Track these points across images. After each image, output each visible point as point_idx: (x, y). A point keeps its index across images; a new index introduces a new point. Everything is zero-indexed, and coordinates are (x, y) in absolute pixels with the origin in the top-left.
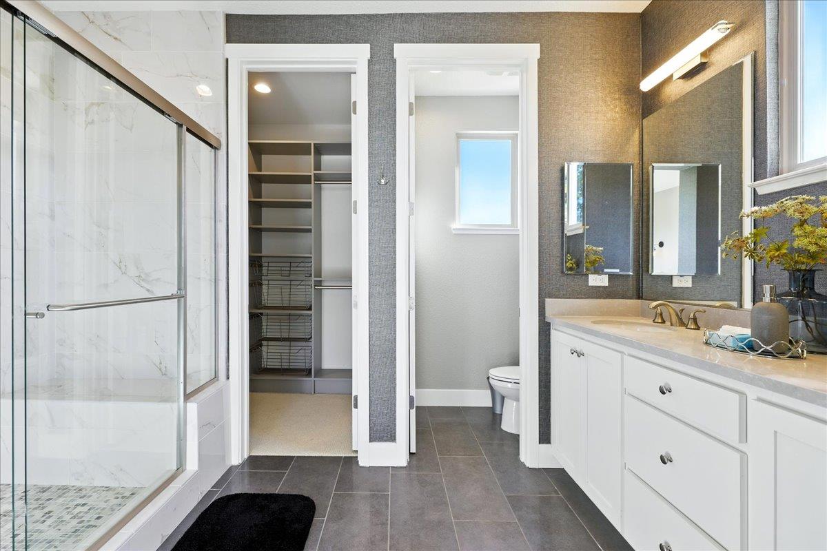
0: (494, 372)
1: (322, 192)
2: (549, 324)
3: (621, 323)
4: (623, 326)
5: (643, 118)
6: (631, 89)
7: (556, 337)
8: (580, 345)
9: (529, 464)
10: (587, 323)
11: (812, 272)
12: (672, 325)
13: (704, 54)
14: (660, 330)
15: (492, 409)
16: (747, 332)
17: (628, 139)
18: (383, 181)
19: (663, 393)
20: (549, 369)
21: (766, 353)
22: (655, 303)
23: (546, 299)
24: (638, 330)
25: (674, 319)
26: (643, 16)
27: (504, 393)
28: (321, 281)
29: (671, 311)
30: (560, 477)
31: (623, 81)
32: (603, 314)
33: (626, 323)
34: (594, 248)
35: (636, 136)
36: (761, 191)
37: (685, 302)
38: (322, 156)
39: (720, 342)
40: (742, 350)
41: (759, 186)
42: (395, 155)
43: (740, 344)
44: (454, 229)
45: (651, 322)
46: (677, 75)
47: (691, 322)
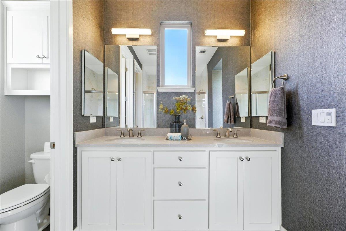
2: (76, 149)
5: (105, 44)
13: (140, 36)
36: (160, 91)
45: (119, 137)
46: (128, 36)
47: (139, 134)
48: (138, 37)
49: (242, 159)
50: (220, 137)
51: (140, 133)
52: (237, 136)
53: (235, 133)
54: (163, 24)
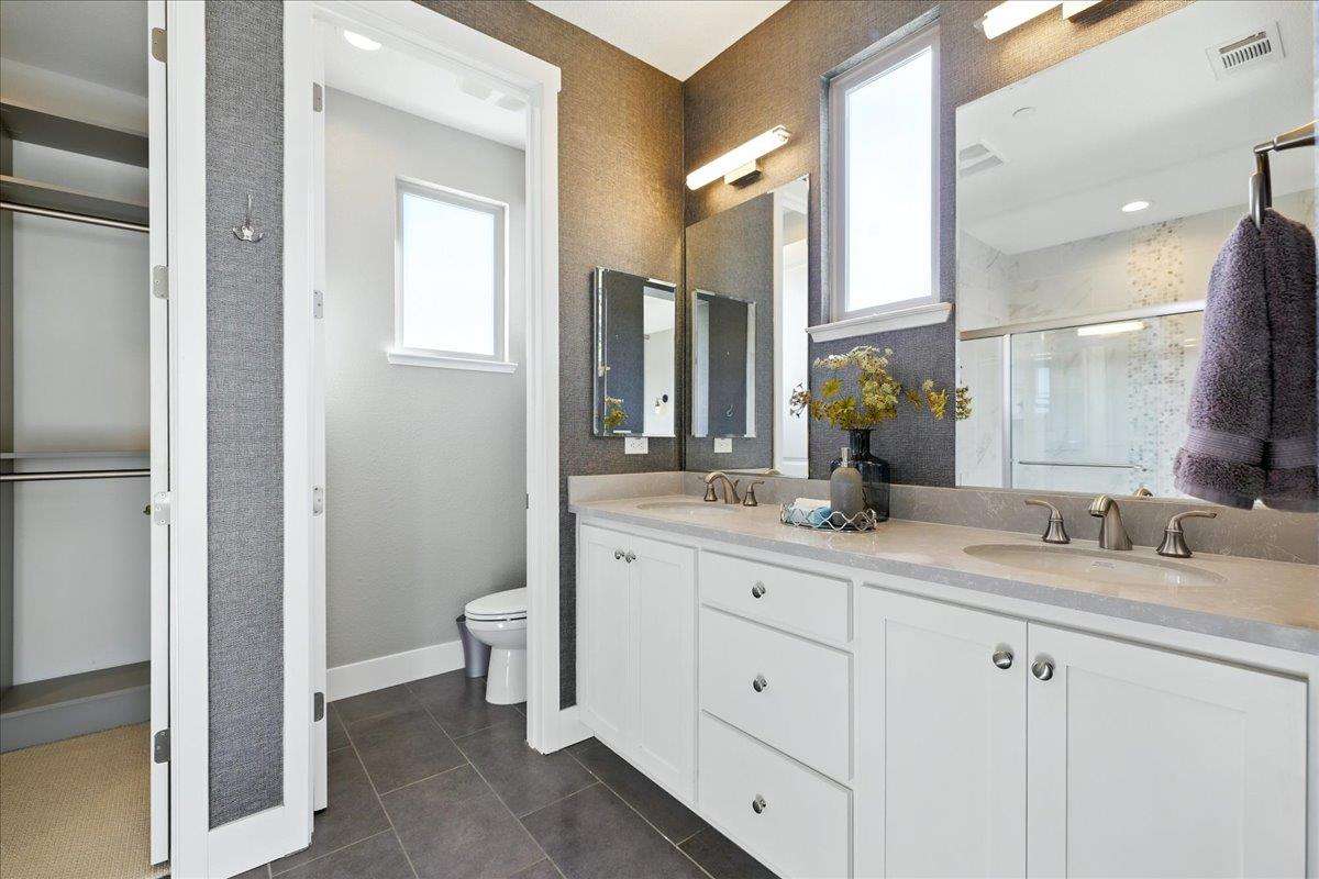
0: (473, 609)
1: (16, 234)
2: (573, 516)
3: (668, 506)
4: (672, 510)
5: (687, 226)
6: (673, 184)
7: (585, 535)
8: (627, 544)
9: (545, 750)
10: (630, 508)
11: (867, 432)
12: (726, 502)
13: (759, 161)
14: (715, 510)
15: (464, 673)
16: (827, 504)
17: (670, 250)
18: (248, 234)
19: (757, 596)
20: (574, 587)
21: (850, 528)
22: (711, 476)
23: (570, 477)
24: (692, 512)
25: (730, 494)
26: (686, 87)
27: (489, 641)
28: (12, 461)
29: (727, 485)
30: (593, 752)
31: (665, 168)
32: (642, 494)
33: (674, 505)
34: (613, 400)
35: (678, 248)
36: (817, 339)
37: (738, 471)
38: (16, 143)
39: (802, 520)
40: (825, 526)
41: (815, 332)
42: (280, 182)
43: (826, 520)
44: (391, 356)
45: (700, 500)
46: (730, 179)
47: (749, 496)
48: (752, 168)
49: (1004, 659)
50: (1067, 543)
51: (752, 493)
52: (1184, 547)
53: (1172, 526)
54: (836, 81)
